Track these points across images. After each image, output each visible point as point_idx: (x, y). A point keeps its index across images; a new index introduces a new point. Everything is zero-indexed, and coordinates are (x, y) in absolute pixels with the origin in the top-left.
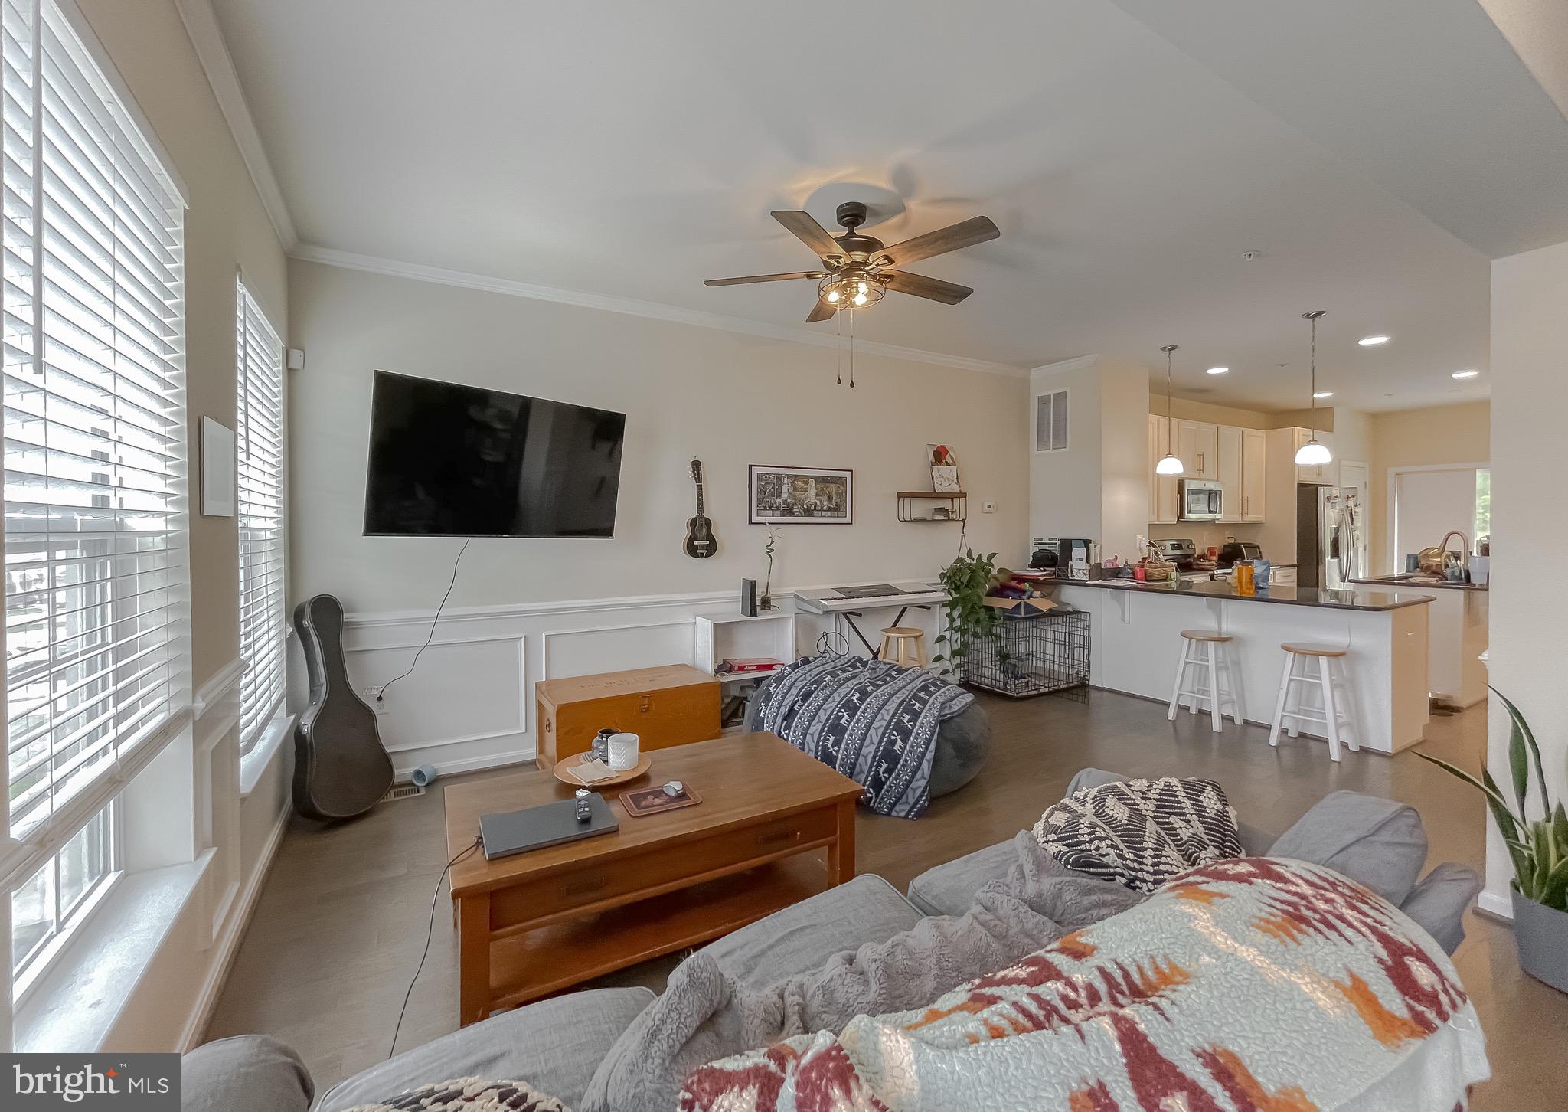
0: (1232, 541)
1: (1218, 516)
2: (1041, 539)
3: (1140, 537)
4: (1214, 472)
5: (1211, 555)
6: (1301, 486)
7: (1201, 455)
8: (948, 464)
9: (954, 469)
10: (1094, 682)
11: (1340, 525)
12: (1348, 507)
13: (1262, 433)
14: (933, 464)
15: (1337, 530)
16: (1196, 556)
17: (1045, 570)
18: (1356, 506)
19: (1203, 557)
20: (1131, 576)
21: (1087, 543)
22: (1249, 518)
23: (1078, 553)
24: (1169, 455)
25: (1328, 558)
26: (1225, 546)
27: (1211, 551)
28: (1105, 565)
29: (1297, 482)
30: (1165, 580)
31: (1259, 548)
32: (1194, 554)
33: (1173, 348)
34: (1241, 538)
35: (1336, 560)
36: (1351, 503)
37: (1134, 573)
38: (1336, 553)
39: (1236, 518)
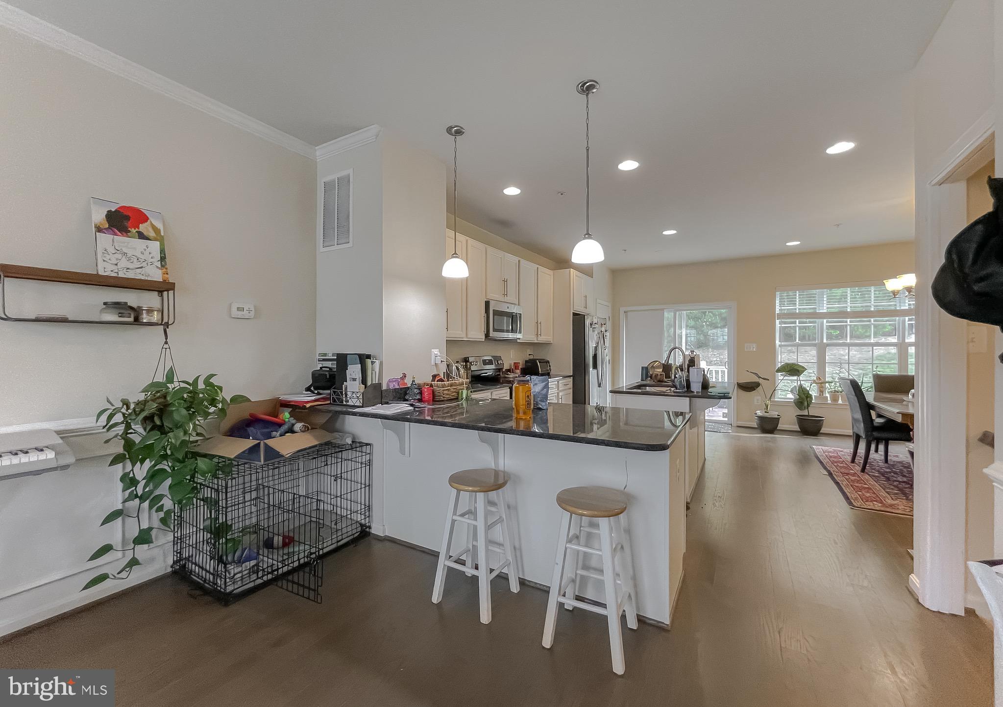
0: (531, 357)
1: (519, 336)
2: (325, 355)
3: (436, 351)
4: (516, 298)
5: (516, 369)
6: (575, 314)
7: (505, 281)
8: (142, 236)
9: (155, 246)
10: (377, 529)
11: (598, 343)
12: (601, 332)
13: (551, 272)
14: (99, 229)
15: (596, 348)
16: (504, 370)
17: (319, 394)
18: (606, 331)
19: (509, 370)
20: (418, 397)
21: (363, 359)
22: (542, 339)
23: (354, 370)
24: (455, 255)
25: (591, 369)
26: (526, 361)
27: (516, 365)
28: (388, 386)
29: (572, 311)
30: (457, 399)
31: (549, 363)
32: (502, 369)
33: (459, 132)
34: (538, 355)
35: (596, 371)
36: (603, 329)
37: (421, 393)
38: (595, 366)
39: (532, 338)
